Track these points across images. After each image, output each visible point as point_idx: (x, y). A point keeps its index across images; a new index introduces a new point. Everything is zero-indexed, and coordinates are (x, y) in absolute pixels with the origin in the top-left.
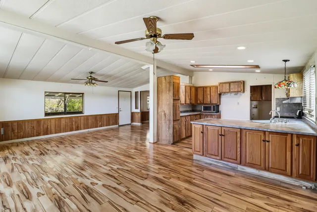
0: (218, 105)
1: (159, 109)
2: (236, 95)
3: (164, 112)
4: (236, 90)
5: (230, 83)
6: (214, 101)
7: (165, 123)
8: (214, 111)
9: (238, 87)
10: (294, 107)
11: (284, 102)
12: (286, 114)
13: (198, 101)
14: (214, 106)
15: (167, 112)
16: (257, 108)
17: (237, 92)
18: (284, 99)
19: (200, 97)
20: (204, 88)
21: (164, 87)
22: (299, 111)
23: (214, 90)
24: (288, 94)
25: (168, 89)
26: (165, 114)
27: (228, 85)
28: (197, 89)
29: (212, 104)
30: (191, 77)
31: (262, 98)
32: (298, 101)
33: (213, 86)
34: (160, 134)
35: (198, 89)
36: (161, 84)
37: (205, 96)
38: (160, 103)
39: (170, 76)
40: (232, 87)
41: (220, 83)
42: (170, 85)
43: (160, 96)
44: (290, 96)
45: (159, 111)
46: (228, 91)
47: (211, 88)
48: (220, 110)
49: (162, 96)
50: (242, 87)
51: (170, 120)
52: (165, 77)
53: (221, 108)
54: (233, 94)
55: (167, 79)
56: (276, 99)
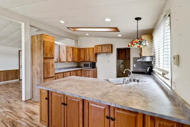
0: (95, 63)
1: (33, 67)
2: (107, 55)
3: (37, 70)
4: (106, 51)
5: (102, 46)
6: (92, 60)
7: (38, 80)
8: (91, 67)
9: (108, 49)
10: (145, 64)
11: (138, 61)
12: (140, 70)
13: (81, 60)
14: (91, 64)
15: (39, 70)
16: (123, 64)
17: (107, 53)
18: (138, 58)
19: (82, 56)
20: (85, 49)
21: (36, 45)
22: (149, 68)
23: (91, 51)
24: (141, 55)
25: (39, 48)
26: (37, 72)
27: (101, 47)
28: (79, 50)
29: (90, 62)
30: (77, 41)
31: (126, 58)
32: (148, 59)
33: (91, 48)
34: (34, 91)
35: (81, 50)
36: (35, 43)
37: (85, 56)
38: (34, 61)
39: (41, 35)
40: (103, 48)
41: (96, 46)
42: (41, 43)
43: (34, 54)
44: (142, 56)
45: (33, 69)
46: (101, 52)
47: (90, 49)
48: (96, 66)
49: (35, 54)
50: (110, 49)
51: (41, 78)
52: (37, 36)
53: (97, 65)
54: (105, 54)
55: (39, 38)
56: (133, 58)
